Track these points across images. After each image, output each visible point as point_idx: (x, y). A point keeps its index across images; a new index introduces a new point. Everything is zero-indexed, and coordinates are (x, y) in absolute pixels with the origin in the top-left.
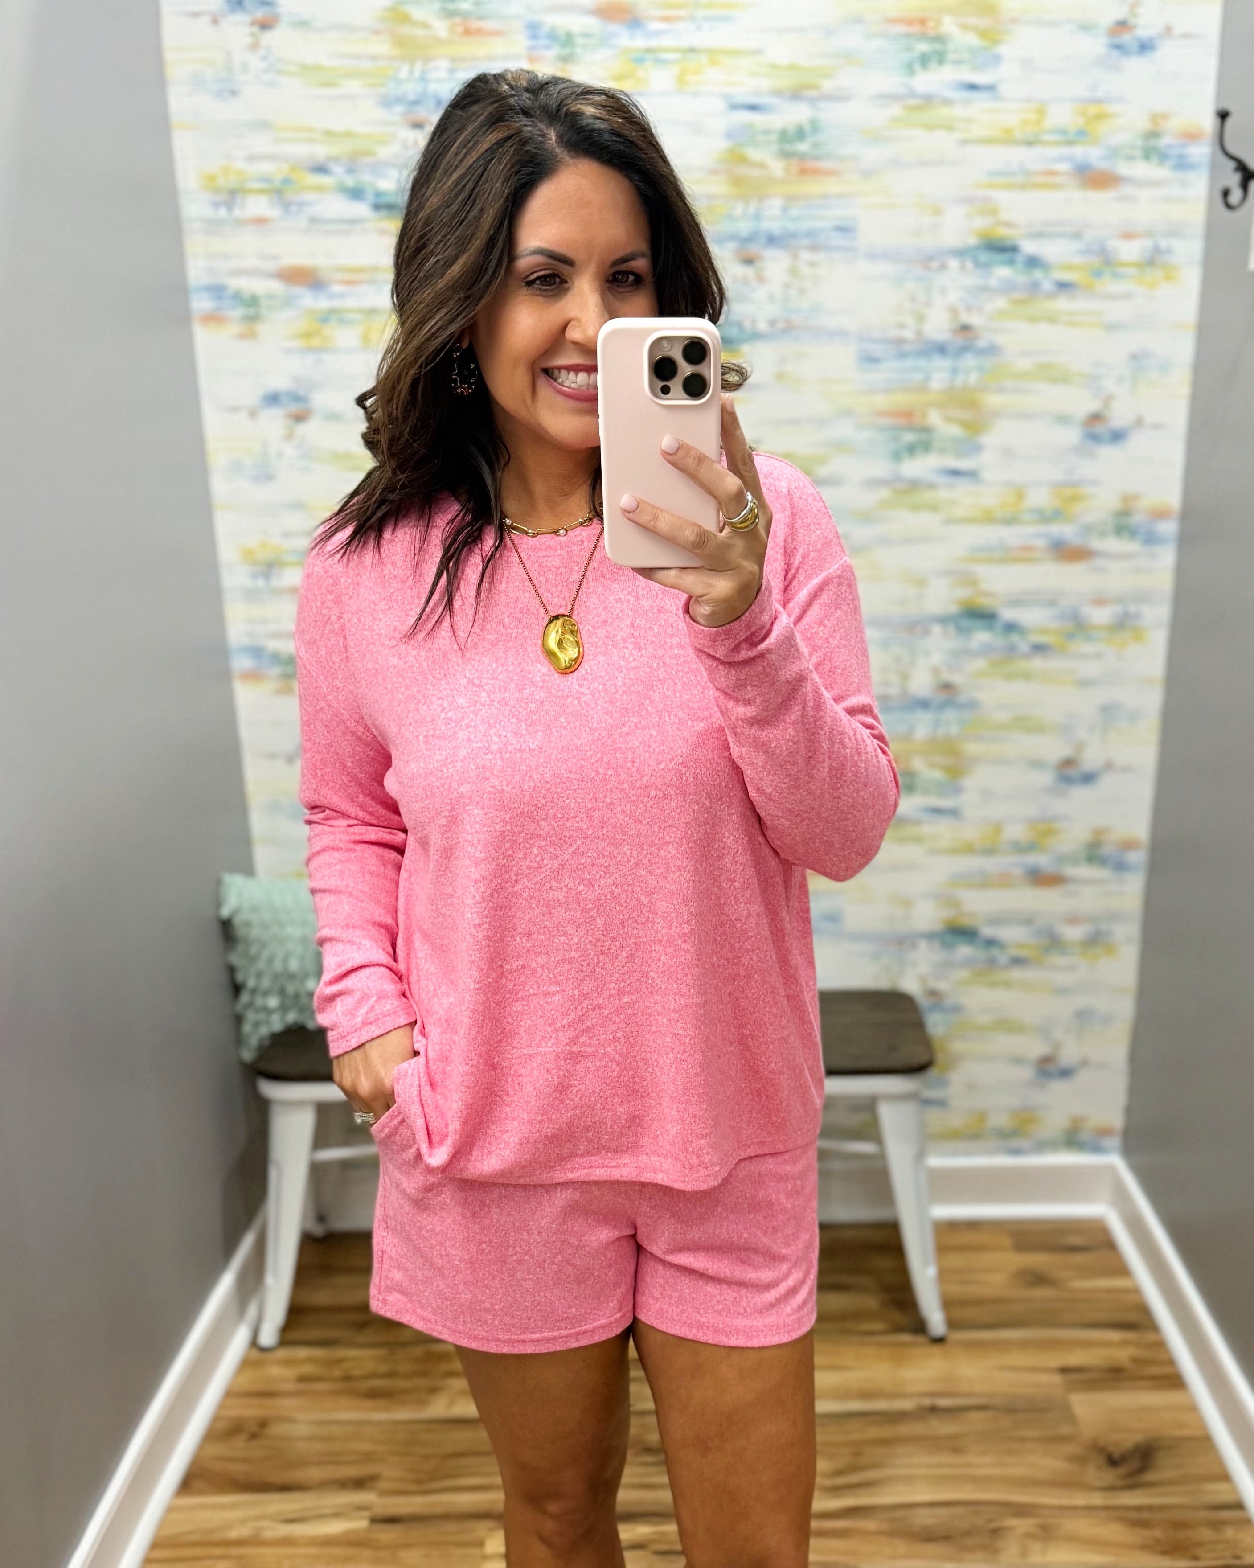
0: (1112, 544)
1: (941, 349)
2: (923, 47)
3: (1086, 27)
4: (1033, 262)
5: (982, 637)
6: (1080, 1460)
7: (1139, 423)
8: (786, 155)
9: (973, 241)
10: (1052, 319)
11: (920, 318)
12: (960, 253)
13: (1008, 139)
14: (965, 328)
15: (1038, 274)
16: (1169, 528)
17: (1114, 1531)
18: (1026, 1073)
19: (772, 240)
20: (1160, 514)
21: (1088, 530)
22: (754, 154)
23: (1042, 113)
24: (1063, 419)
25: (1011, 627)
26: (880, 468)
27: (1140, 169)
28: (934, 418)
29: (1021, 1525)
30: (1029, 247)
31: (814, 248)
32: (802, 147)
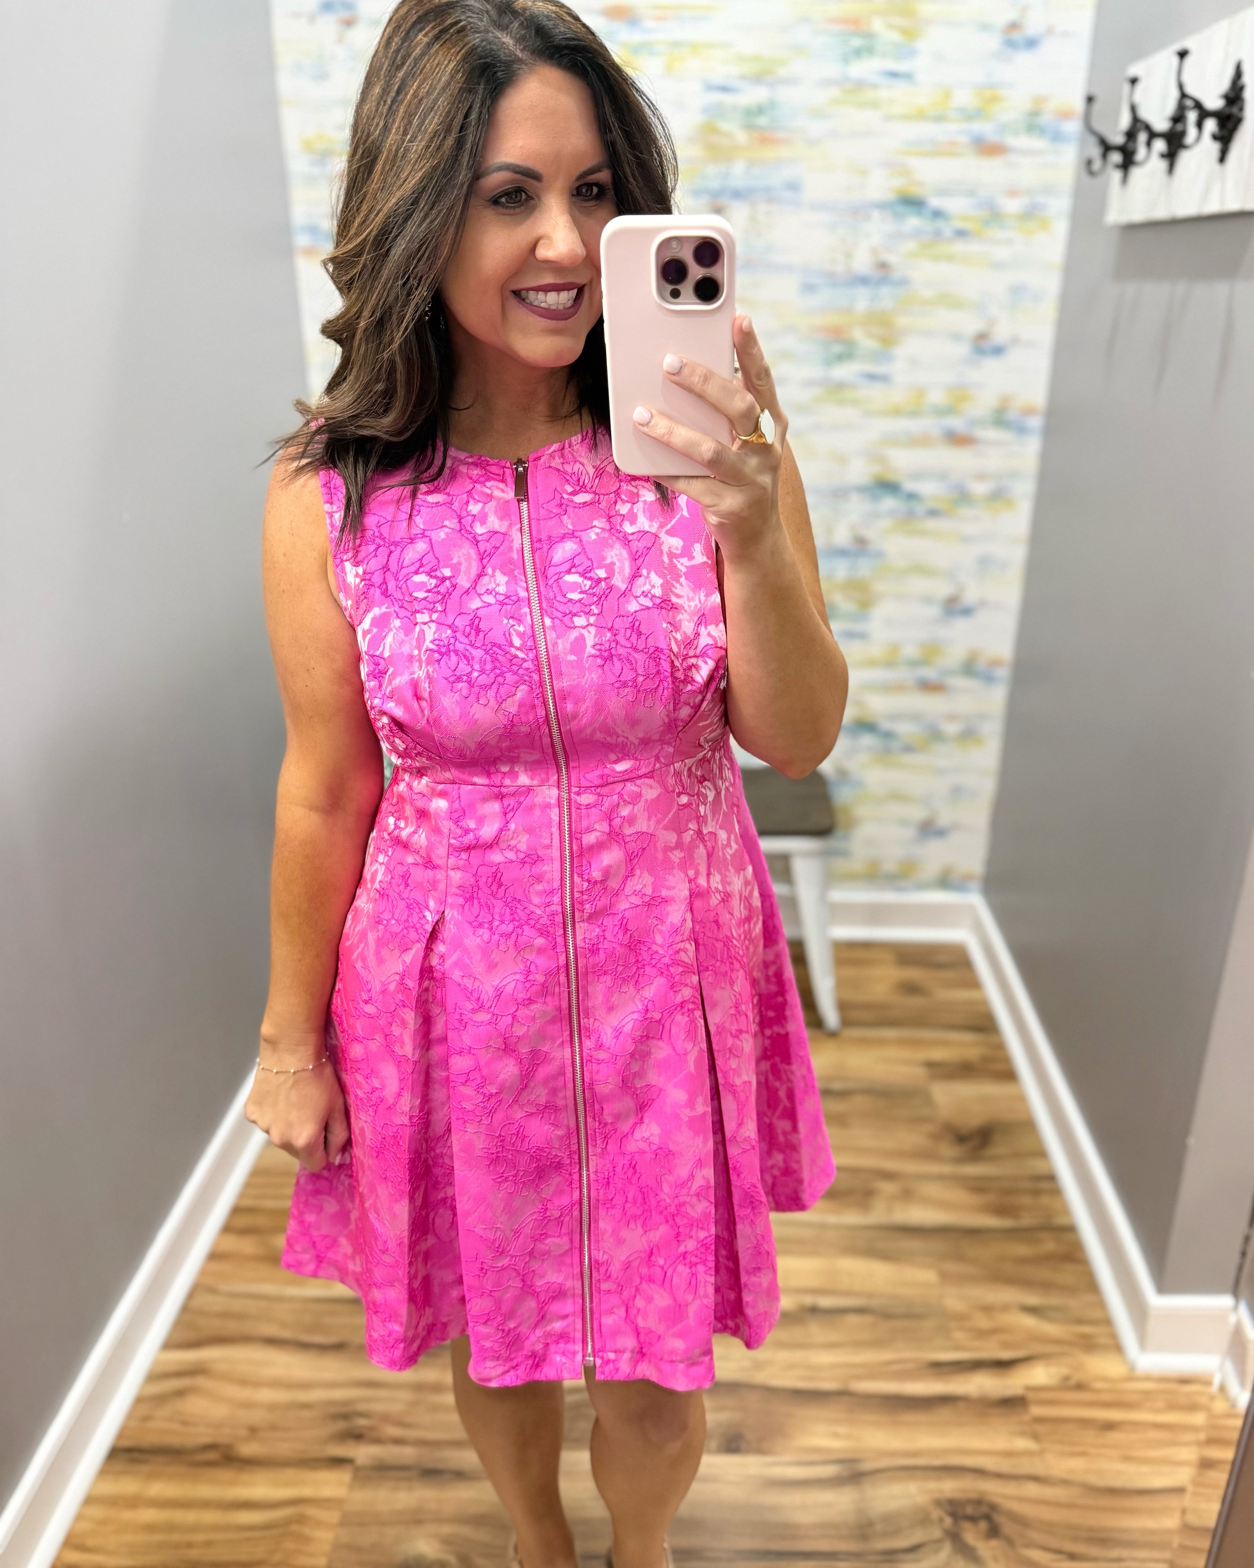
0: (991, 434)
1: (863, 281)
2: (857, 42)
3: (984, 27)
4: (938, 214)
5: (889, 503)
6: (936, 1137)
7: (1015, 341)
8: (749, 127)
9: (890, 196)
10: (950, 258)
11: (849, 256)
12: (882, 206)
13: (920, 116)
14: (883, 266)
15: (940, 224)
16: (1036, 422)
17: (961, 1196)
18: (910, 833)
19: (738, 194)
20: (1029, 411)
21: (973, 423)
22: (724, 126)
23: (948, 95)
24: (956, 337)
25: (912, 496)
26: (815, 371)
27: (1023, 141)
28: (857, 334)
29: (887, 1188)
30: (935, 202)
31: (770, 201)
32: (762, 121)
